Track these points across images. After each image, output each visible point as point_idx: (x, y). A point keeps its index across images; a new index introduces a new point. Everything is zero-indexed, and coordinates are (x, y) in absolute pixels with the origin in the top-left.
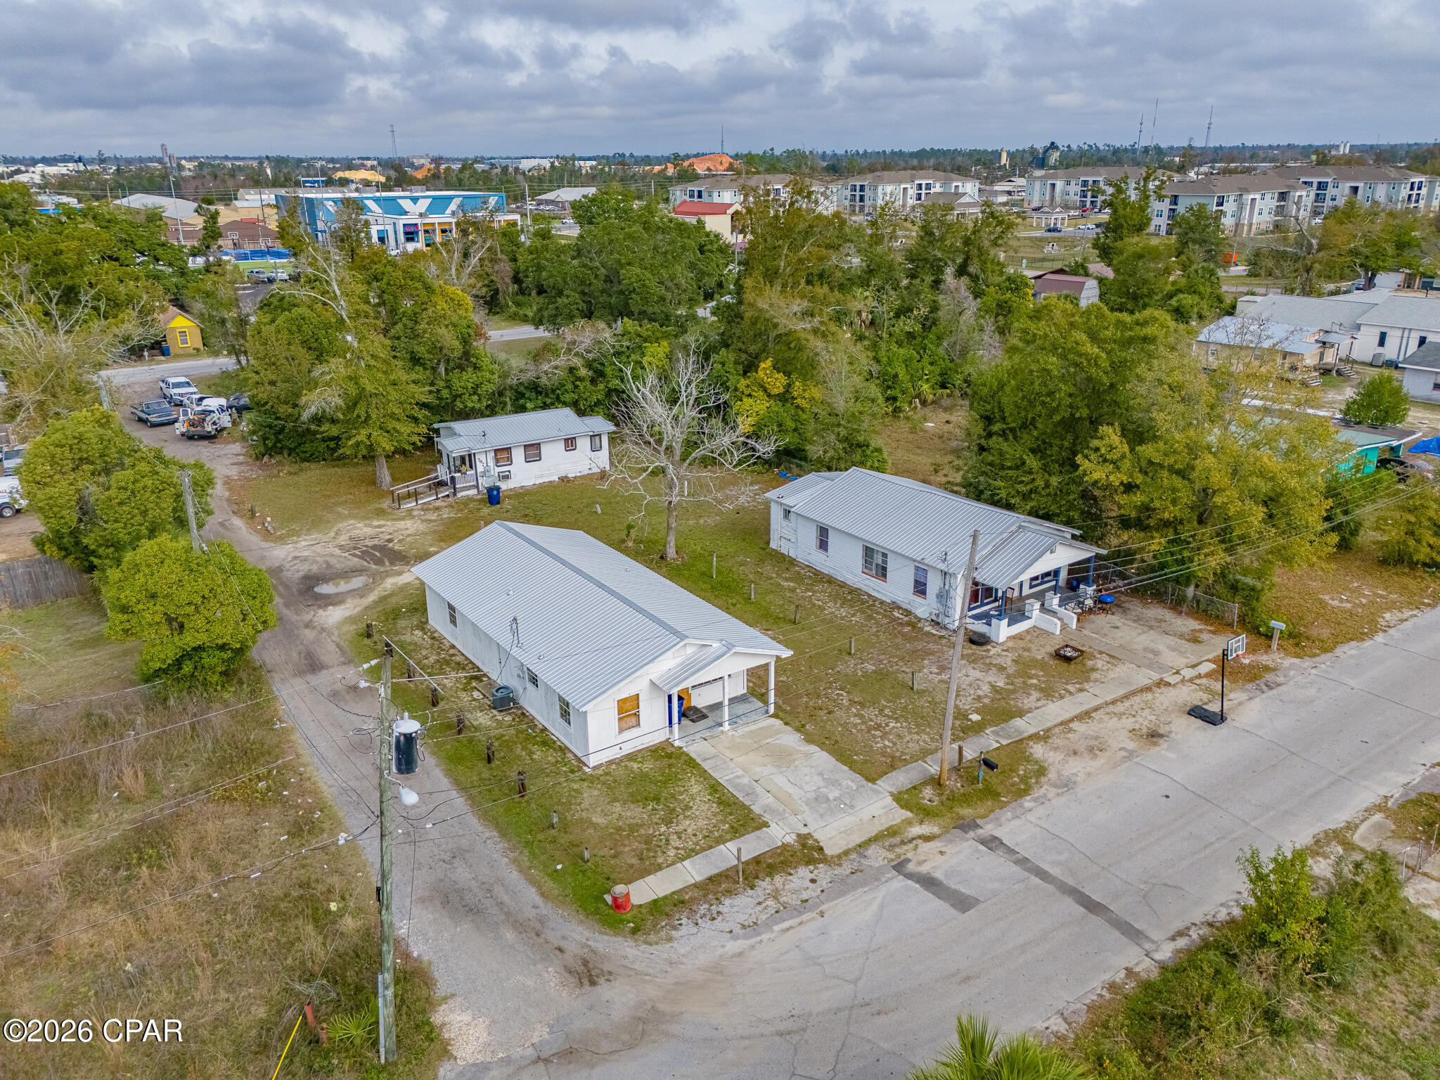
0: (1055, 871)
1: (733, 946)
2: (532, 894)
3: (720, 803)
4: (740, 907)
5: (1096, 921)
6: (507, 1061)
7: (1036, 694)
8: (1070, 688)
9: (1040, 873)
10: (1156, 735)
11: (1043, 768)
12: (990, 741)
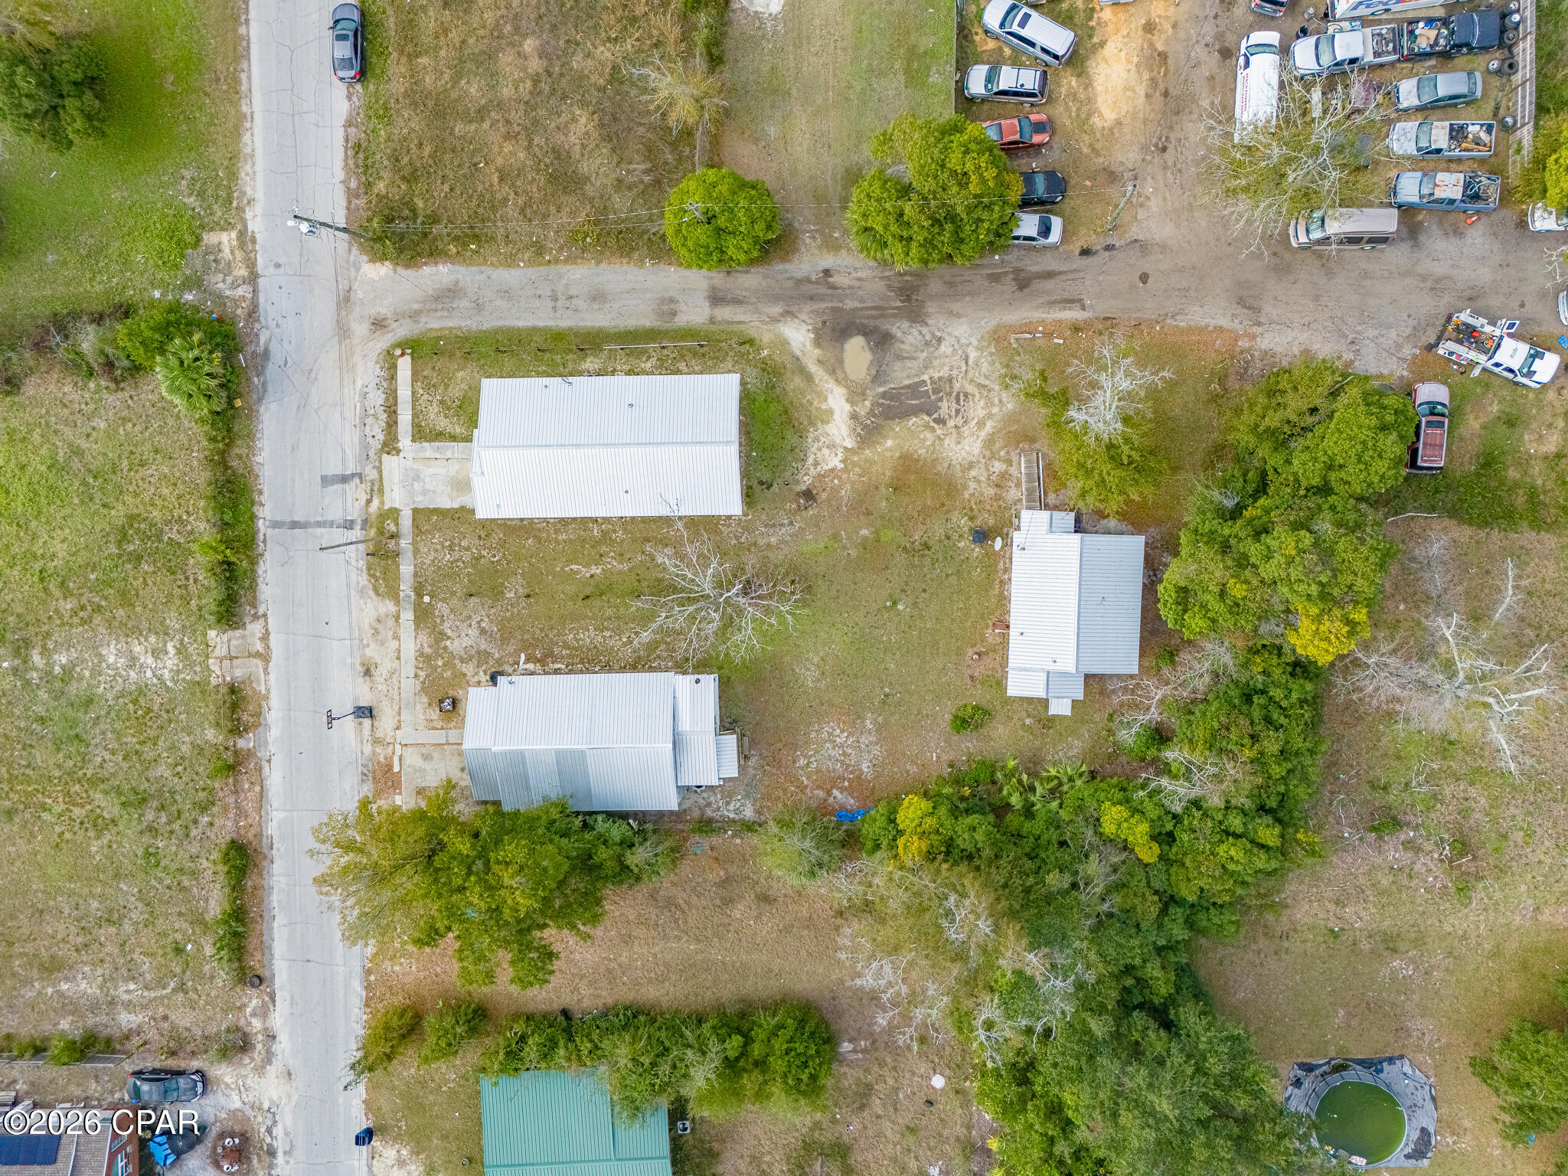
0: (319, 531)
1: (359, 383)
2: (436, 325)
3: (441, 433)
4: (377, 398)
5: (288, 520)
6: (356, 279)
7: (427, 650)
8: (422, 674)
9: (319, 524)
10: (367, 673)
11: (378, 594)
12: (406, 588)
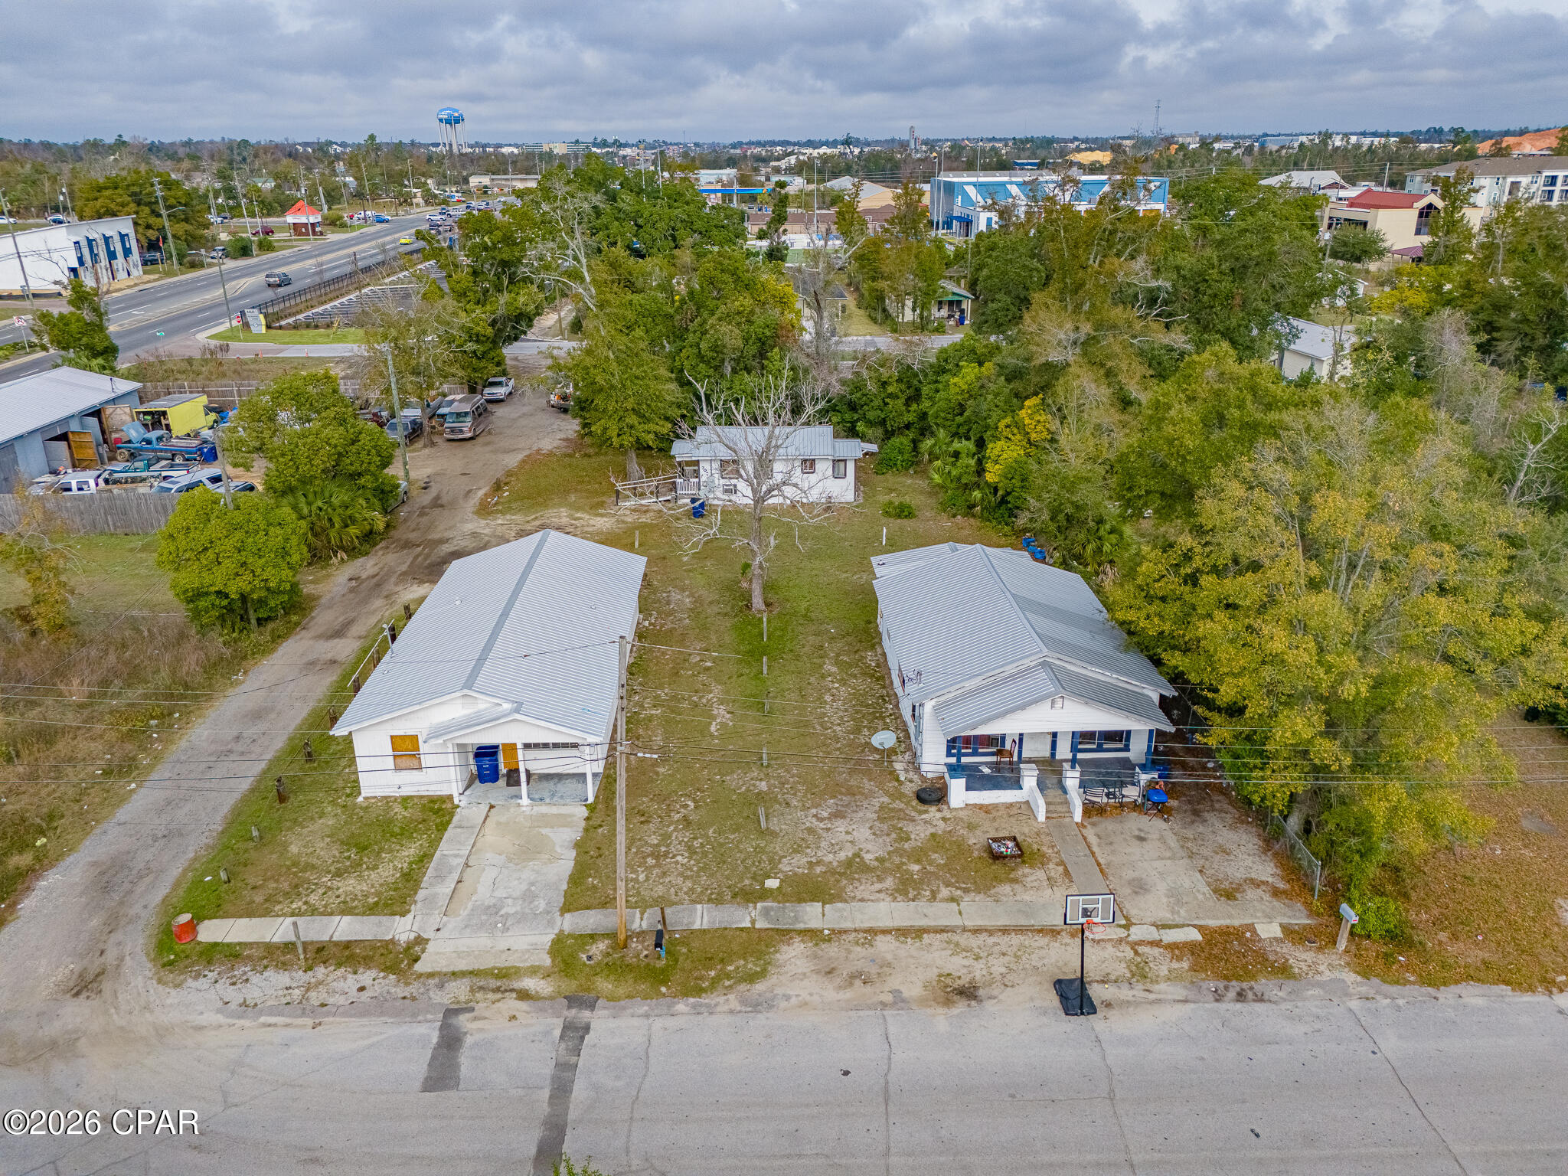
0: (578, 1095)
1: (211, 1018)
2: (160, 894)
3: (405, 875)
7: (889, 882)
8: (945, 892)
9: (561, 1089)
10: (968, 993)
11: (762, 974)
12: (745, 917)
